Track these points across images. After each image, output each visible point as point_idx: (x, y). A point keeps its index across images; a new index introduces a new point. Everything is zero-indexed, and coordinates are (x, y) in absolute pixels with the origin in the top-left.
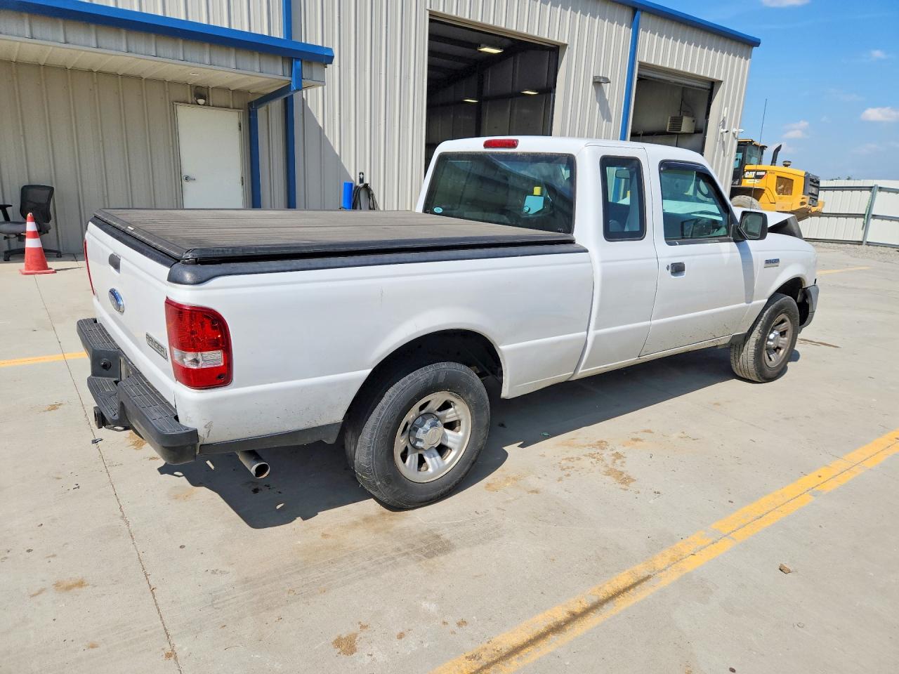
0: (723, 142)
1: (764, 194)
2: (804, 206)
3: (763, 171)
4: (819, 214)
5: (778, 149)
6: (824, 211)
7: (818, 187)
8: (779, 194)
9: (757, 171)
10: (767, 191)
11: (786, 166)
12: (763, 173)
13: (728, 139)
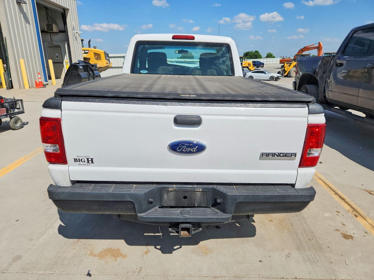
0: (76, 37)
1: (90, 60)
2: (108, 65)
3: (87, 50)
4: (112, 68)
5: (89, 41)
6: (113, 66)
7: (109, 57)
8: (96, 60)
9: (84, 50)
10: (91, 59)
11: (95, 48)
12: (88, 51)
13: (77, 36)
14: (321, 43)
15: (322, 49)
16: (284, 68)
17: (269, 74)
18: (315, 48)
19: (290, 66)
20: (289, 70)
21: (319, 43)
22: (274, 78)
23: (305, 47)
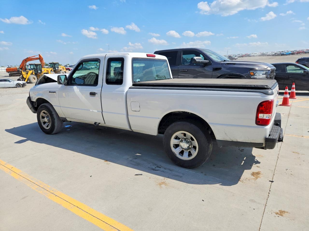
14: (40, 55)
15: (43, 60)
16: (22, 76)
17: (14, 82)
18: (37, 59)
19: (27, 74)
20: (27, 78)
21: (39, 55)
22: (20, 85)
23: (27, 58)
